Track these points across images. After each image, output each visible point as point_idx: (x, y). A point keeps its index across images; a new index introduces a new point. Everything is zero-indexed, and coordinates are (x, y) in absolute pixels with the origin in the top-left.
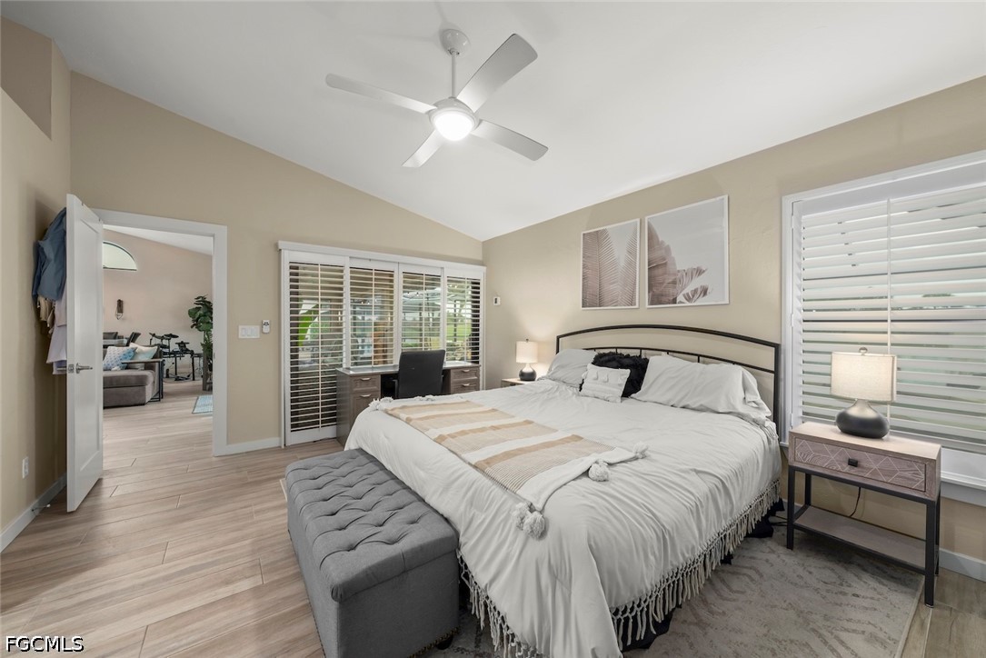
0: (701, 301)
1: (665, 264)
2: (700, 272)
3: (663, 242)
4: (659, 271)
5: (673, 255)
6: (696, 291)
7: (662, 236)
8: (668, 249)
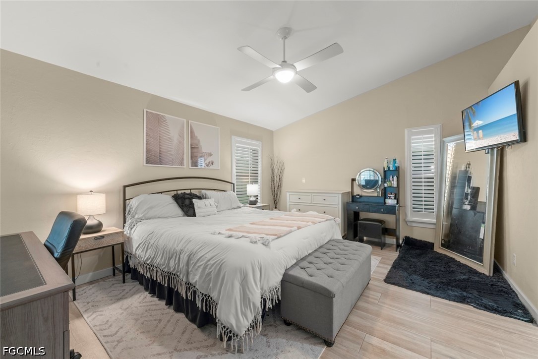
0: (212, 167)
1: (198, 148)
2: (211, 155)
3: (197, 137)
4: (195, 150)
5: (201, 144)
6: (209, 162)
7: (197, 134)
8: (199, 141)
